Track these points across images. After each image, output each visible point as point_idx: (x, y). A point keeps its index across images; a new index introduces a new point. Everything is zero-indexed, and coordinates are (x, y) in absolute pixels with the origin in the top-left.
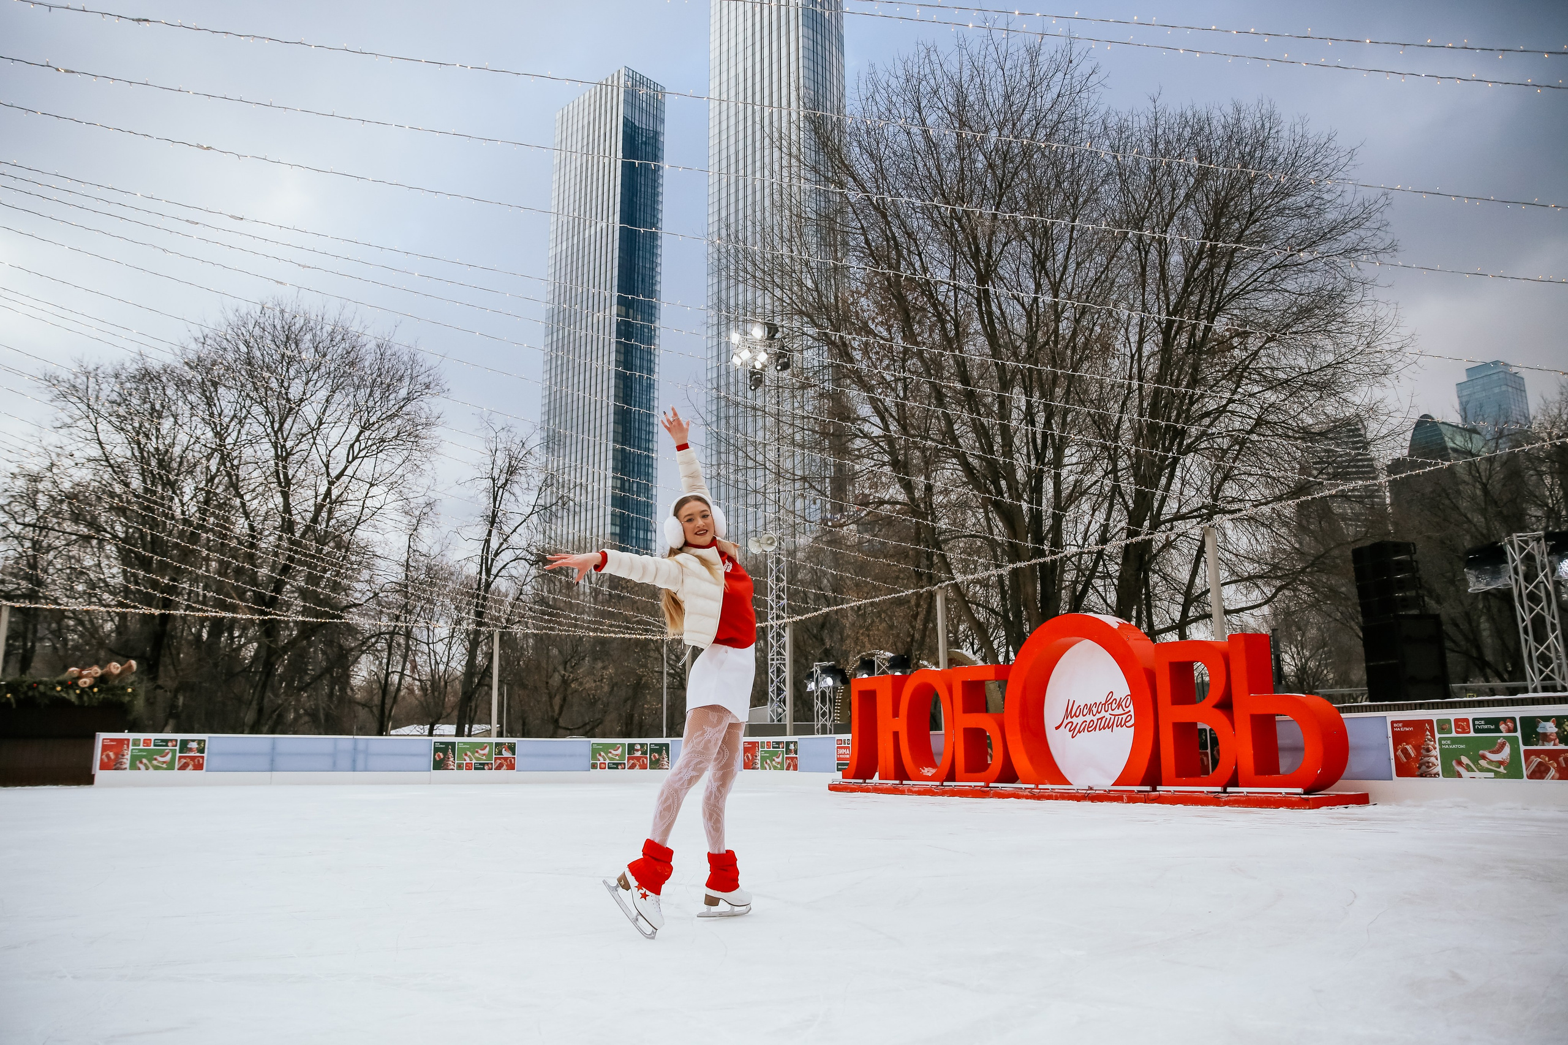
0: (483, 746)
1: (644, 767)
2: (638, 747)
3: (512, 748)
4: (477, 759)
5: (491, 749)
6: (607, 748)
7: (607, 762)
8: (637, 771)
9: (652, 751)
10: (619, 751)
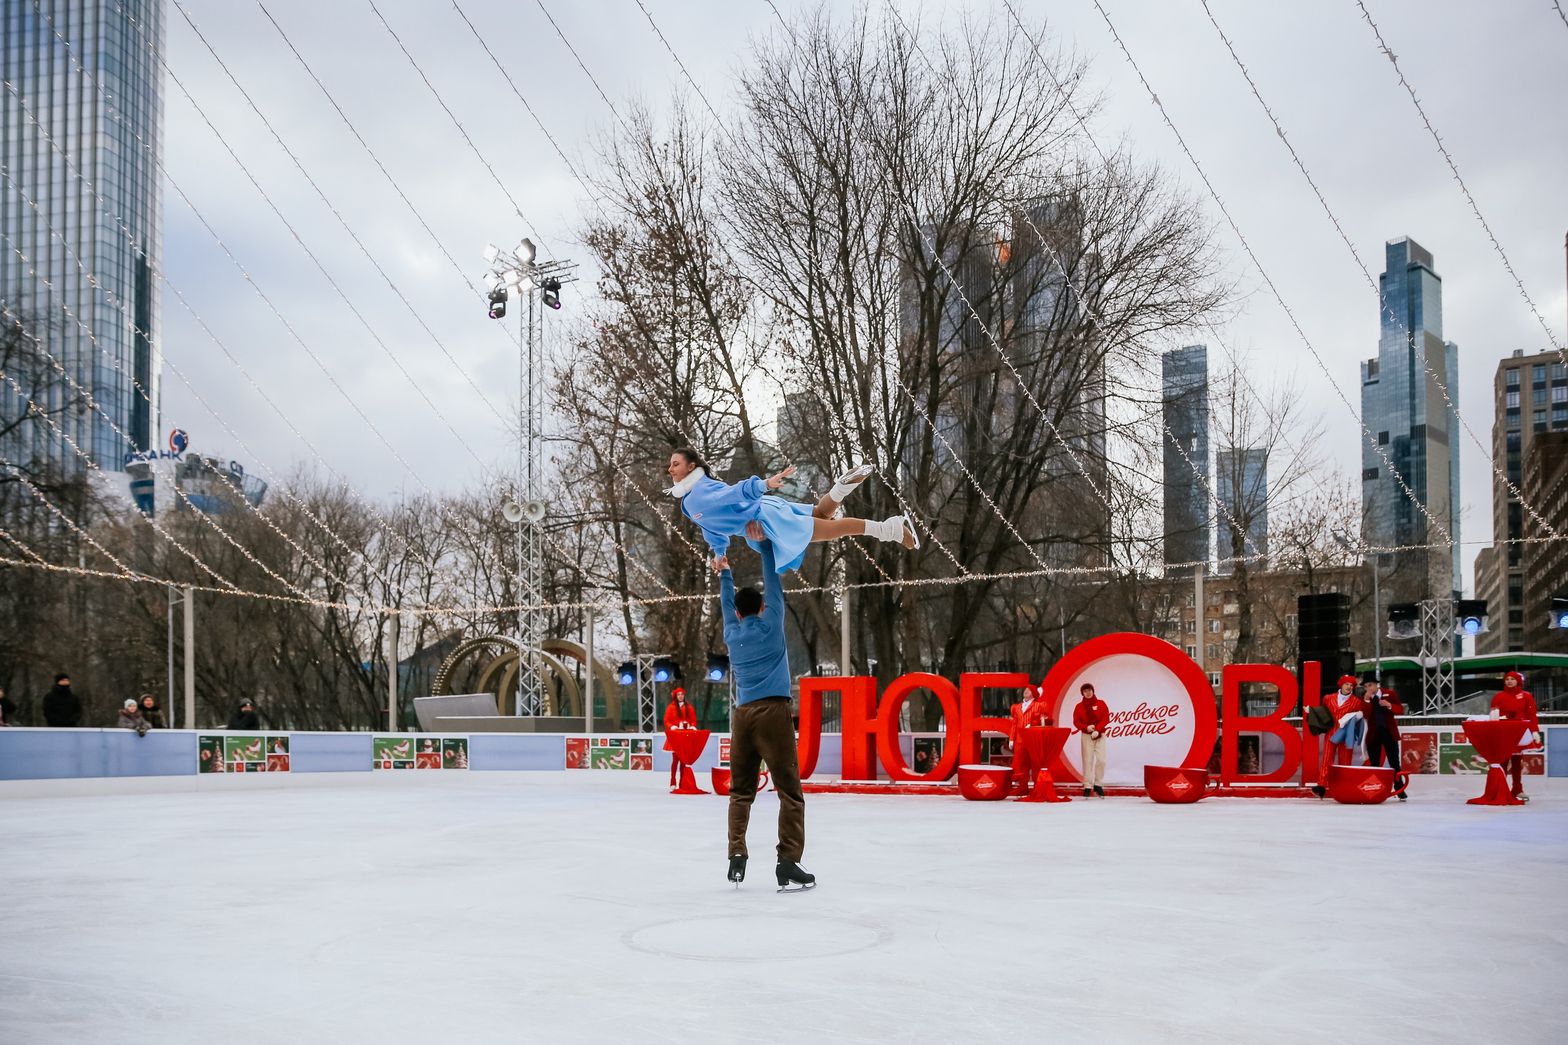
0: (253, 741)
1: (436, 766)
2: (429, 743)
3: (285, 743)
4: (250, 758)
5: (263, 748)
6: (392, 744)
7: (392, 760)
8: (428, 771)
9: (446, 747)
10: (406, 748)
